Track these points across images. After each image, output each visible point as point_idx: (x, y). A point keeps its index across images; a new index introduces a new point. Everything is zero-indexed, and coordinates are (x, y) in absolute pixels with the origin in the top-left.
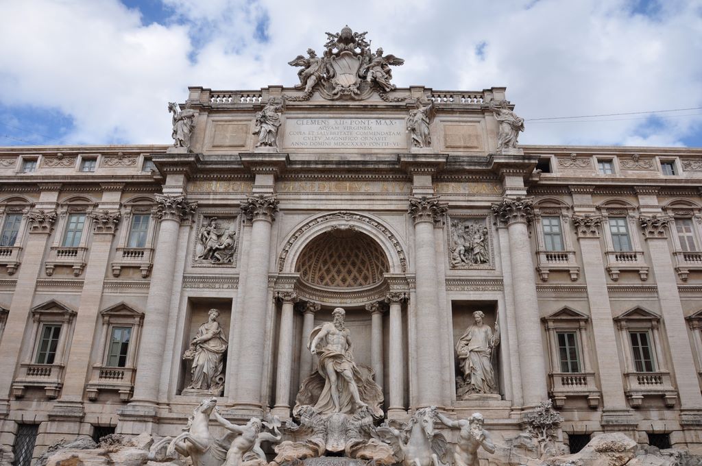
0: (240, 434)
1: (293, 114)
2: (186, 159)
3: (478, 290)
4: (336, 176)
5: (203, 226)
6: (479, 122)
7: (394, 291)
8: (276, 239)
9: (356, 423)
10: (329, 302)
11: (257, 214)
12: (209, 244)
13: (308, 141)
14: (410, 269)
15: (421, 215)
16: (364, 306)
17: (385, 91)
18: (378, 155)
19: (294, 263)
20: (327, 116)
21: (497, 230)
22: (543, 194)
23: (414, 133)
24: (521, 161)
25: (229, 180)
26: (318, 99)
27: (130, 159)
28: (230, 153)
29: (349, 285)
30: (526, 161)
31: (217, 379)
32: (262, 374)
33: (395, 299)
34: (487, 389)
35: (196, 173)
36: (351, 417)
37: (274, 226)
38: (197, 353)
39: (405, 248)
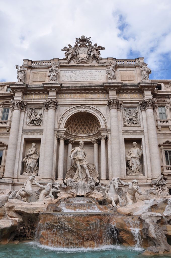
0: (44, 189)
1: (63, 69)
2: (23, 86)
3: (134, 134)
4: (80, 92)
5: (29, 111)
6: (134, 71)
7: (102, 135)
8: (57, 116)
9: (88, 185)
10: (77, 140)
11: (50, 106)
12: (32, 118)
13: (69, 79)
14: (109, 127)
15: (112, 106)
16: (91, 141)
17: (98, 60)
18: (96, 84)
19: (64, 125)
20: (76, 69)
21: (141, 111)
22: (158, 98)
23: (109, 75)
24: (150, 85)
25: (39, 94)
26: (72, 63)
27: (2, 87)
28: (39, 84)
29: (85, 133)
30: (152, 85)
31: (36, 169)
32: (52, 167)
33: (103, 138)
34: (138, 172)
35: (27, 92)
36: (86, 183)
37: (56, 111)
38: (28, 159)
39: (106, 119)
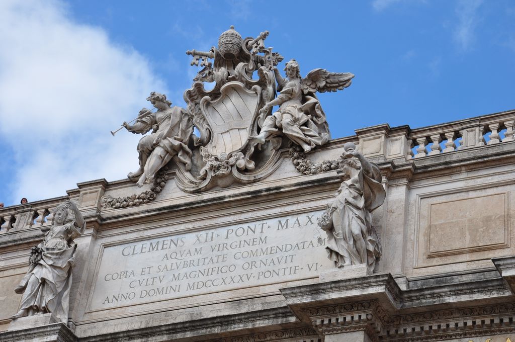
1: (117, 235)
13: (138, 290)
17: (303, 154)
20: (182, 227)
23: (331, 236)
26: (174, 194)
